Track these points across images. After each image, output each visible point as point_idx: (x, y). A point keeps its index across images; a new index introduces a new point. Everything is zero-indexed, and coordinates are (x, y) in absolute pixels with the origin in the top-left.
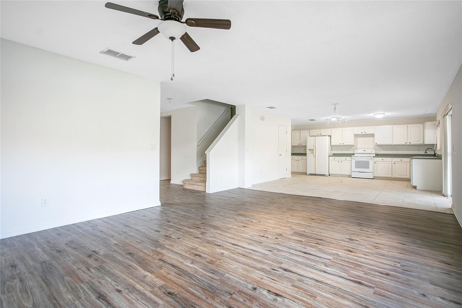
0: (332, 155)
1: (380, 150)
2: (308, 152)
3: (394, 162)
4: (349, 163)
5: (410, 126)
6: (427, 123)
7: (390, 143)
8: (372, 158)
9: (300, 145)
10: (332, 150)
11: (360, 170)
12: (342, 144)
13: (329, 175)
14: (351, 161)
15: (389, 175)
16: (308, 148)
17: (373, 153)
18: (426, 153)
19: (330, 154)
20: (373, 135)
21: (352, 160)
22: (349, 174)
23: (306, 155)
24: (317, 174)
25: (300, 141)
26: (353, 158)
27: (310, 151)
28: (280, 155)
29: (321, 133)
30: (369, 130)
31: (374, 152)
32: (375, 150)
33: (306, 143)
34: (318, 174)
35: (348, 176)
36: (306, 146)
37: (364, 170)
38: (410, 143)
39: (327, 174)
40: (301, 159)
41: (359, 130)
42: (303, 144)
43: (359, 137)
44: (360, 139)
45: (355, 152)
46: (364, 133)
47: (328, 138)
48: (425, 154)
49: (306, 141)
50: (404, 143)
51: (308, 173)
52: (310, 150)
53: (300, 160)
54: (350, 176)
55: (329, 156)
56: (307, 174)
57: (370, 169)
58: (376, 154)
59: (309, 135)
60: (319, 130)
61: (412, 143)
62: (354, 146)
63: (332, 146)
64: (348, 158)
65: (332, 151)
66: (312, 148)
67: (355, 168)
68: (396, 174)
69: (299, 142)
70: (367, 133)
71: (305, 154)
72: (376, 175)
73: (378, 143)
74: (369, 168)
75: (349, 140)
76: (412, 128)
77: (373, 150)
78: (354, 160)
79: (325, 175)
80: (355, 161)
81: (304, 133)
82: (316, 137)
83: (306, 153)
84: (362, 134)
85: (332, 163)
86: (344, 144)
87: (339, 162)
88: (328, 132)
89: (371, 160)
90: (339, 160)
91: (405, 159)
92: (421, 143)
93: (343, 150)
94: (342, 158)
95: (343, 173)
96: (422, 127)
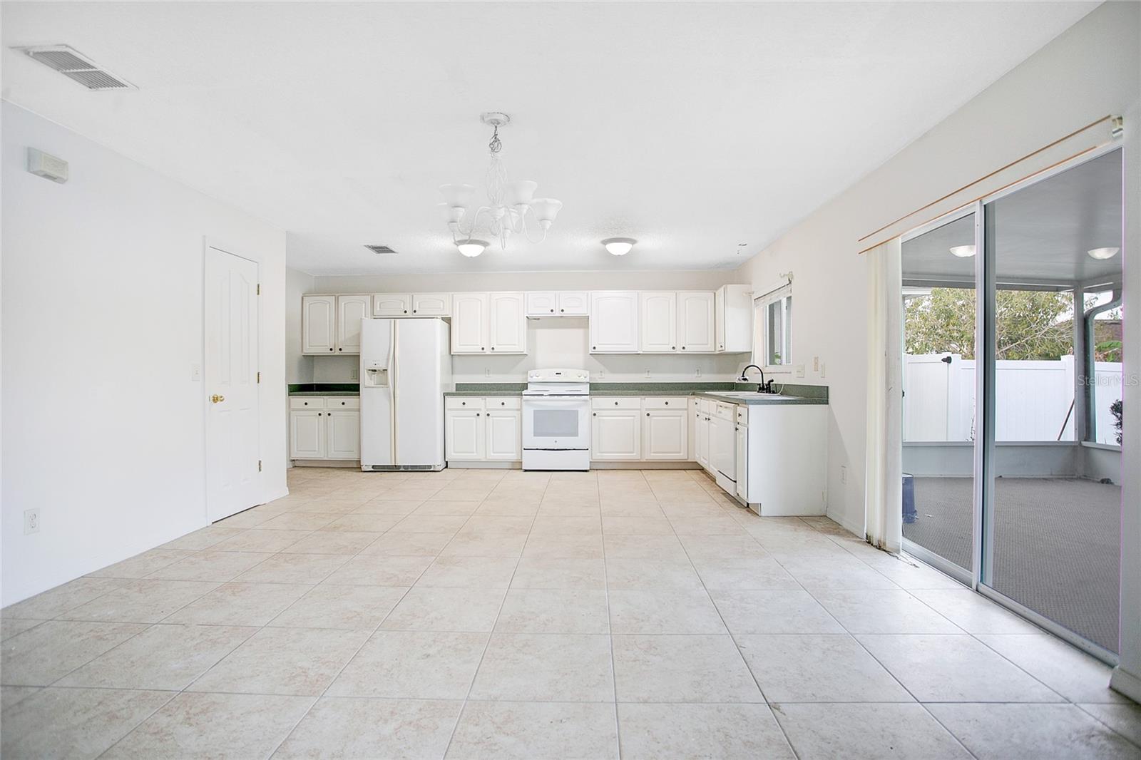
0: (454, 391)
1: (601, 372)
2: (366, 381)
3: (646, 409)
4: (514, 417)
5: (683, 295)
6: (730, 286)
7: (633, 348)
8: (586, 401)
9: (338, 353)
10: (452, 373)
11: (551, 442)
12: (487, 351)
13: (447, 467)
14: (518, 410)
15: (632, 453)
16: (366, 364)
17: (582, 379)
18: (745, 379)
19: (447, 385)
20: (582, 322)
21: (524, 407)
22: (513, 457)
23: (359, 390)
24: (400, 467)
25: (337, 336)
26: (525, 400)
27: (375, 376)
28: (215, 400)
29: (417, 310)
30: (573, 303)
31: (588, 380)
32: (588, 372)
33: (359, 346)
34: (404, 467)
36: (359, 356)
37: (562, 442)
38: (684, 348)
39: (438, 462)
40: (339, 410)
41: (542, 303)
42: (346, 351)
43: (542, 327)
44: (543, 334)
45: (530, 380)
46: (558, 313)
47: (440, 326)
48: (743, 382)
49: (358, 337)
50: (668, 349)
51: (367, 463)
52: (375, 371)
53: (335, 410)
54: (517, 466)
55: (445, 395)
56: (364, 468)
57: (580, 440)
58: (590, 384)
59: (373, 313)
60: (407, 298)
61: (690, 349)
62: (527, 357)
63: (453, 355)
64: (512, 401)
65: (455, 376)
66: (381, 366)
67: (535, 435)
68: (652, 451)
69: (332, 342)
70: (568, 312)
71: (354, 389)
72: (598, 456)
73: (600, 349)
74: (576, 434)
75: (511, 338)
76: (687, 302)
77: (583, 372)
78: (528, 407)
79: (430, 467)
80: (535, 411)
81: (354, 307)
82: (398, 320)
83: (359, 385)
84: (552, 314)
85: (454, 420)
86: (495, 350)
87: (478, 415)
88: (442, 303)
89: (586, 408)
90: (480, 410)
91: (678, 401)
92: (709, 348)
93: (488, 371)
94: (489, 399)
95: (493, 456)
96: (711, 303)
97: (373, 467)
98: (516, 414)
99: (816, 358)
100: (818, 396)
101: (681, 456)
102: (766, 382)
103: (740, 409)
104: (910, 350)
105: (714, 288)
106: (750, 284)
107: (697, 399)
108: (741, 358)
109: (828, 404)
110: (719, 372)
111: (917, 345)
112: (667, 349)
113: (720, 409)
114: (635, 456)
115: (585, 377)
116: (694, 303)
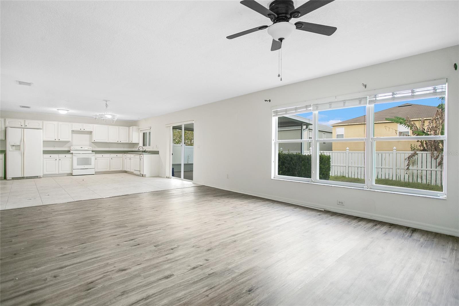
0: (47, 152)
1: (95, 147)
2: (10, 149)
3: (111, 157)
4: (69, 160)
5: (121, 127)
6: (134, 127)
7: (106, 141)
8: (92, 155)
11: (82, 167)
12: (57, 140)
13: (45, 177)
14: (71, 158)
15: (107, 169)
16: (10, 143)
17: (89, 149)
18: (139, 150)
20: (90, 133)
21: (74, 158)
22: (69, 172)
24: (24, 177)
26: (75, 155)
29: (27, 125)
30: (88, 127)
31: (91, 149)
34: (26, 177)
35: (66, 175)
37: (86, 167)
41: (77, 127)
43: (77, 134)
45: (71, 149)
46: (82, 130)
47: (42, 132)
51: (10, 177)
52: (14, 146)
54: (71, 175)
56: (8, 179)
57: (92, 166)
58: (92, 151)
59: (5, 125)
60: (22, 121)
61: (122, 142)
62: (70, 143)
64: (68, 156)
66: (18, 144)
67: (77, 165)
68: (113, 168)
70: (86, 130)
72: (97, 170)
73: (96, 141)
74: (91, 164)
75: (66, 137)
76: (121, 129)
77: (89, 147)
79: (38, 176)
80: (77, 158)
84: (81, 130)
85: (46, 162)
86: (60, 140)
87: (56, 160)
88: (38, 124)
89: (93, 157)
90: (57, 158)
91: (119, 155)
92: (127, 142)
93: (55, 146)
94: (60, 155)
95: (61, 172)
96: (128, 130)
97: (12, 178)
98: (70, 159)
99: (156, 145)
100: (157, 153)
101: (121, 169)
102: (144, 150)
103: (141, 155)
104: (175, 142)
105: (129, 126)
106: (139, 126)
107: (125, 155)
108: (136, 144)
109: (159, 154)
110: (129, 148)
111: (177, 141)
112: (116, 141)
113: (135, 156)
114: (108, 170)
115: (91, 148)
116: (123, 130)
